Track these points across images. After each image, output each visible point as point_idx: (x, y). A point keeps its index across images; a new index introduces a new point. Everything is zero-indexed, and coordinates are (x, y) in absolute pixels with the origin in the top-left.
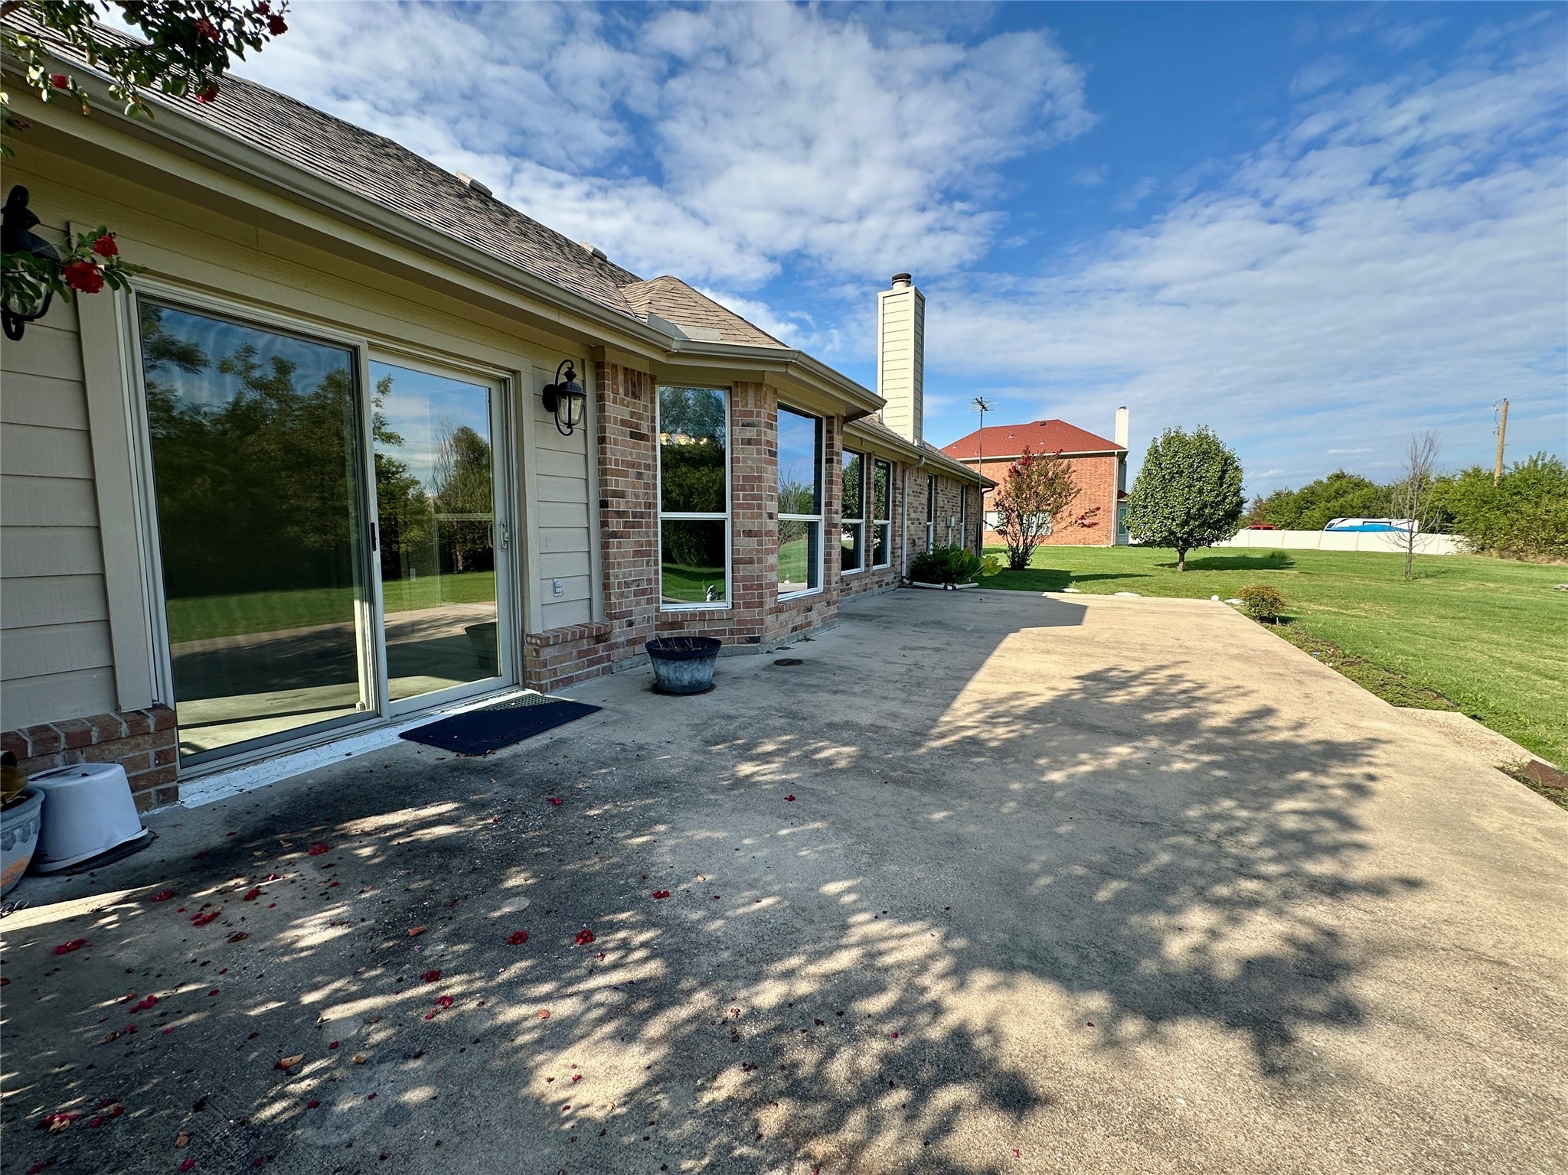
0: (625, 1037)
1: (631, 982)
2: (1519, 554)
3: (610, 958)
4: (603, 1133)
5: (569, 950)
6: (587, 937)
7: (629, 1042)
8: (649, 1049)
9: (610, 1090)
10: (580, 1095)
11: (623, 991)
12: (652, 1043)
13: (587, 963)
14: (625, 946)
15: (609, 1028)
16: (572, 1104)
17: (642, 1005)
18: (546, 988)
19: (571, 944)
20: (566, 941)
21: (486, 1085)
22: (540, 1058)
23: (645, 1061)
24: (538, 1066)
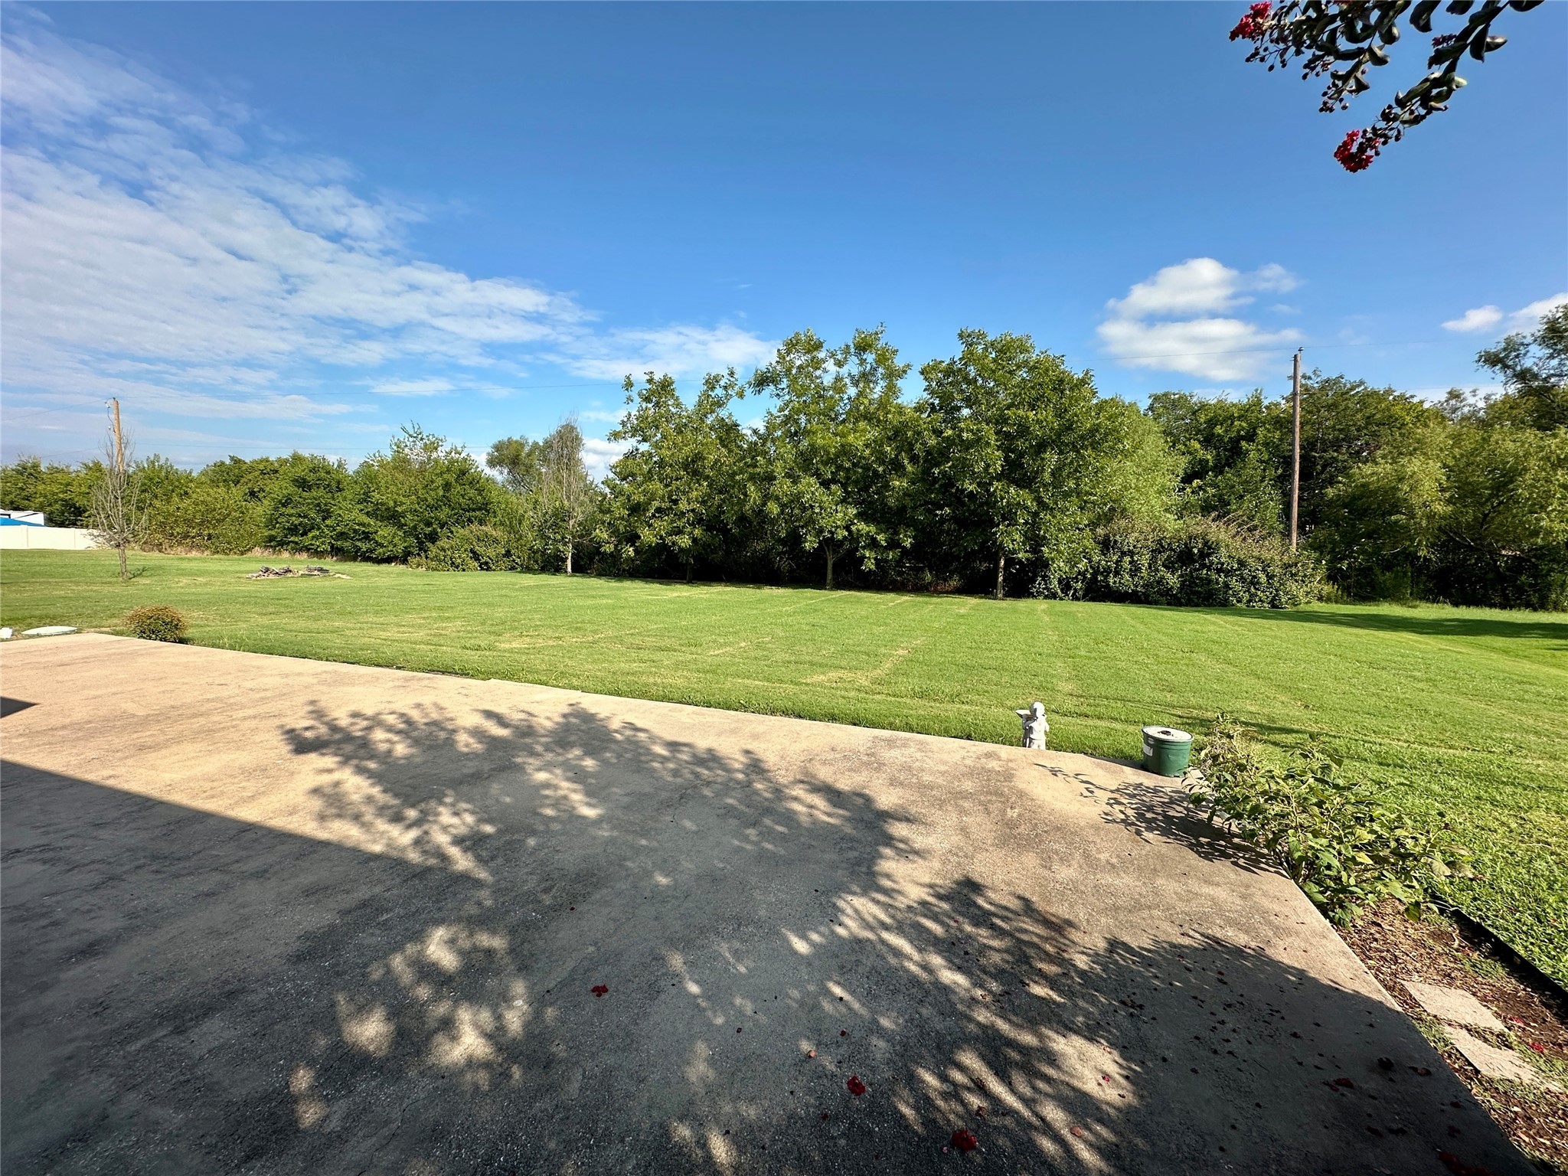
0: (1052, 1059)
1: (996, 1074)
2: (159, 547)
3: (975, 1101)
4: (1124, 1047)
5: (989, 1150)
6: (961, 1142)
7: (1054, 1055)
8: (1049, 1038)
9: (1097, 1054)
10: (1113, 1069)
11: (1009, 1077)
12: (1041, 1037)
13: (996, 1121)
14: (954, 1093)
15: (1051, 1072)
16: (1124, 1073)
17: (1014, 1055)
18: (1047, 1145)
19: (980, 1152)
20: (978, 1159)
21: (1163, 1143)
22: (1111, 1111)
23: (1061, 1040)
24: (1118, 1109)
